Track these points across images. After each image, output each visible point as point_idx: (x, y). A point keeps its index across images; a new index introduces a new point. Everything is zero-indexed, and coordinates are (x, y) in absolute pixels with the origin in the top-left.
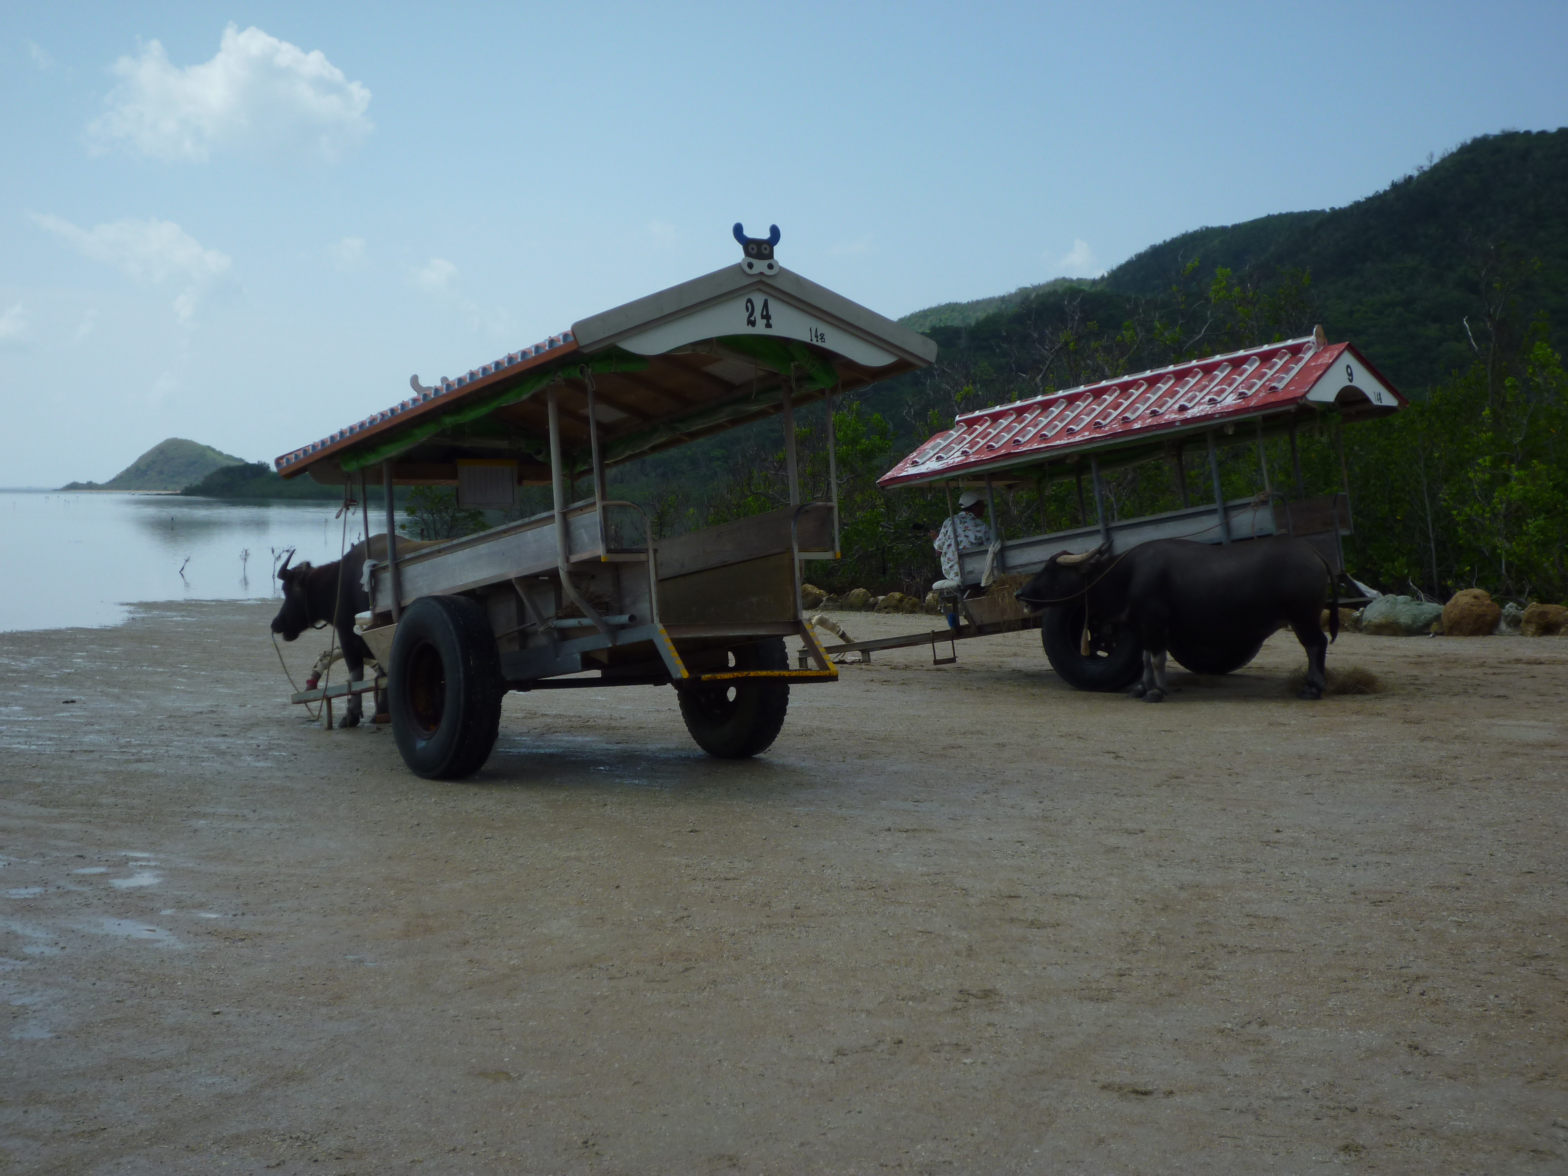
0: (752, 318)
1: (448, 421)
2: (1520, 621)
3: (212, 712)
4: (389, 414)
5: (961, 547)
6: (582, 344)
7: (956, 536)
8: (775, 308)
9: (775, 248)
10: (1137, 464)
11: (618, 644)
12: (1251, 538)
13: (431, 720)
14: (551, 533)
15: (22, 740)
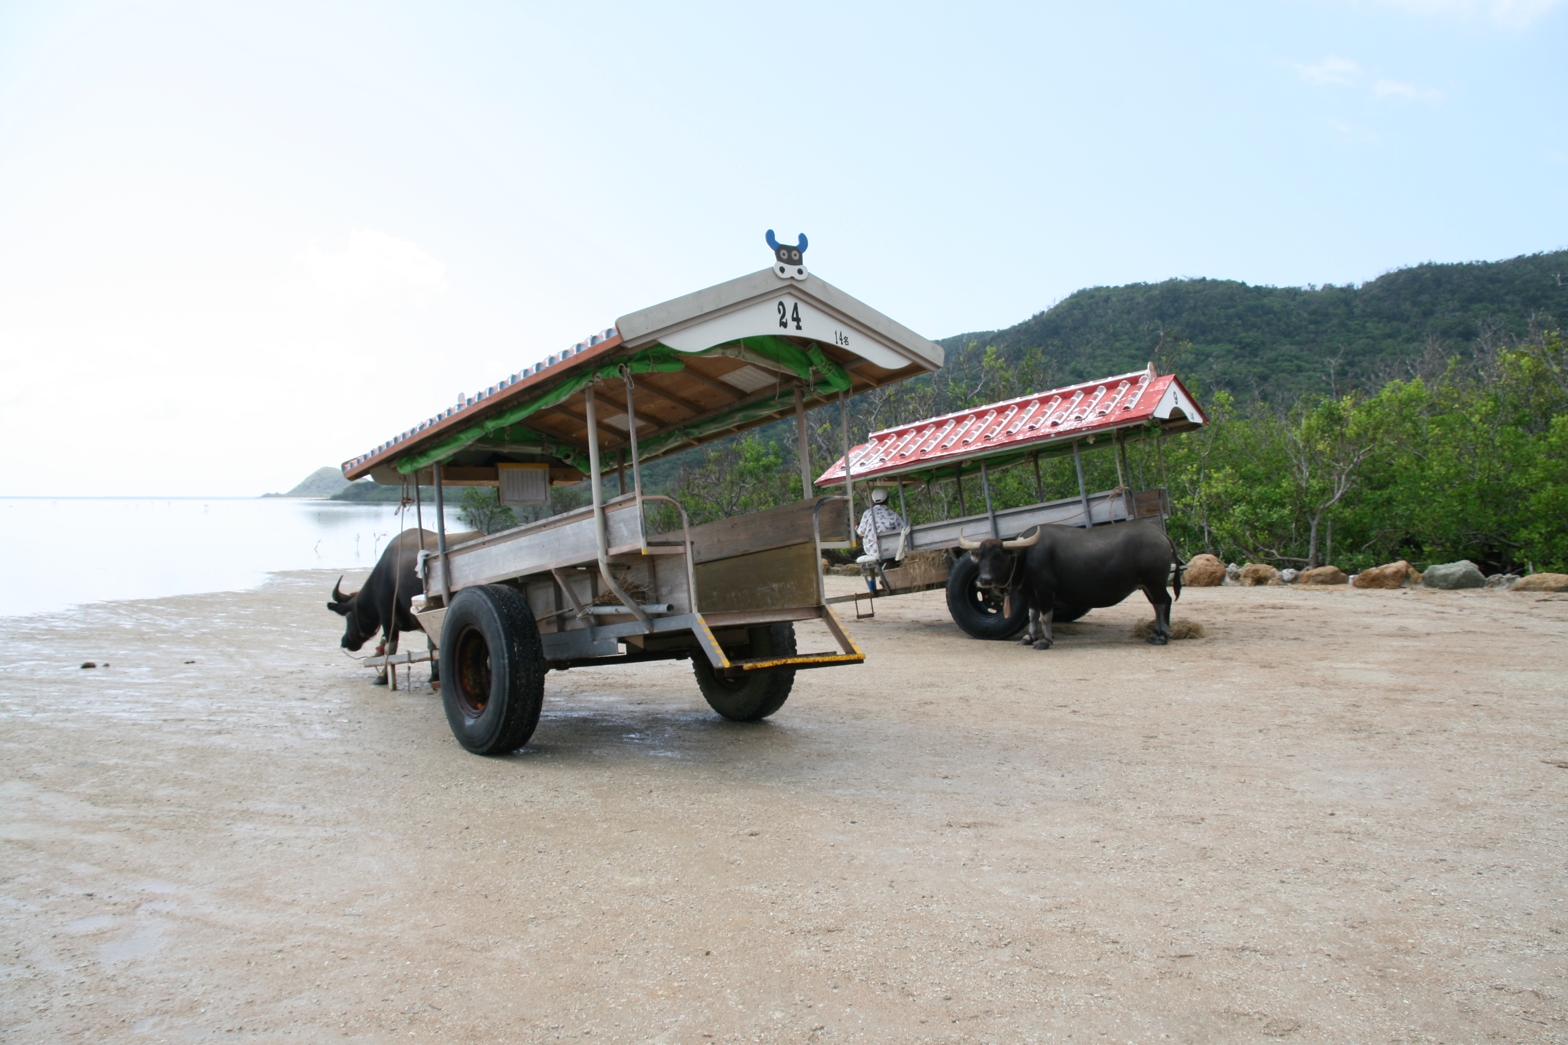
0: (784, 320)
1: (491, 425)
2: (1239, 576)
3: (302, 671)
4: (437, 420)
5: (879, 531)
6: (626, 338)
7: (875, 523)
8: (804, 311)
9: (803, 254)
10: (1004, 468)
11: (655, 631)
12: (1109, 523)
13: (478, 698)
14: (591, 527)
15: (127, 707)
